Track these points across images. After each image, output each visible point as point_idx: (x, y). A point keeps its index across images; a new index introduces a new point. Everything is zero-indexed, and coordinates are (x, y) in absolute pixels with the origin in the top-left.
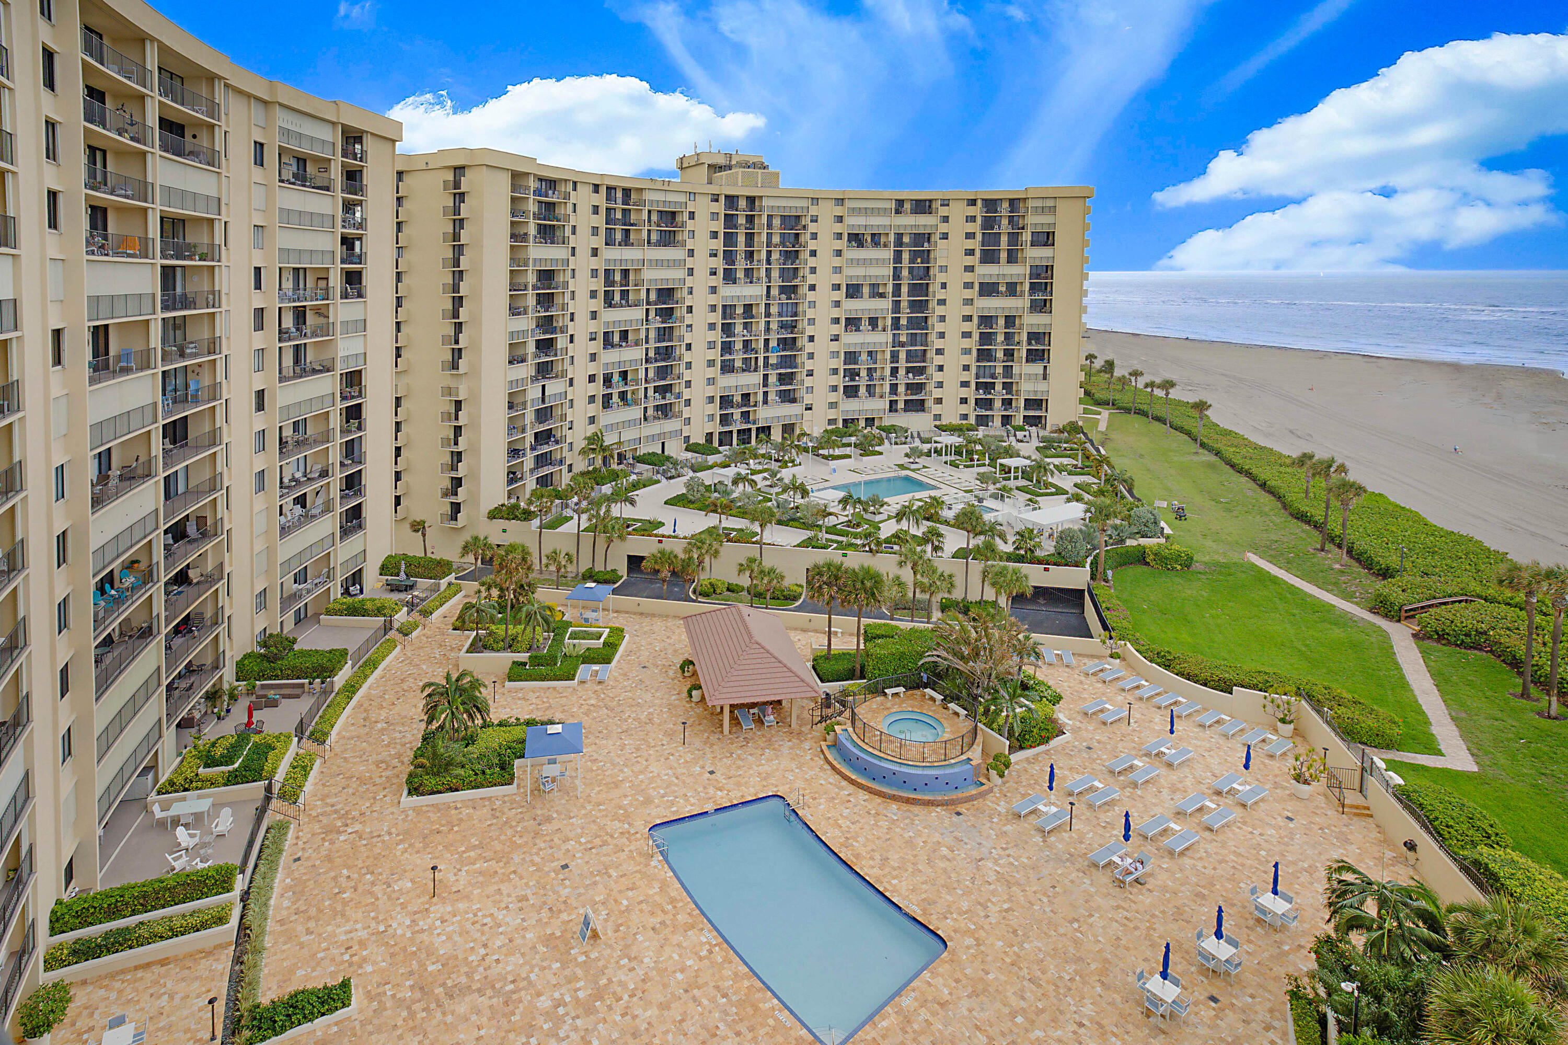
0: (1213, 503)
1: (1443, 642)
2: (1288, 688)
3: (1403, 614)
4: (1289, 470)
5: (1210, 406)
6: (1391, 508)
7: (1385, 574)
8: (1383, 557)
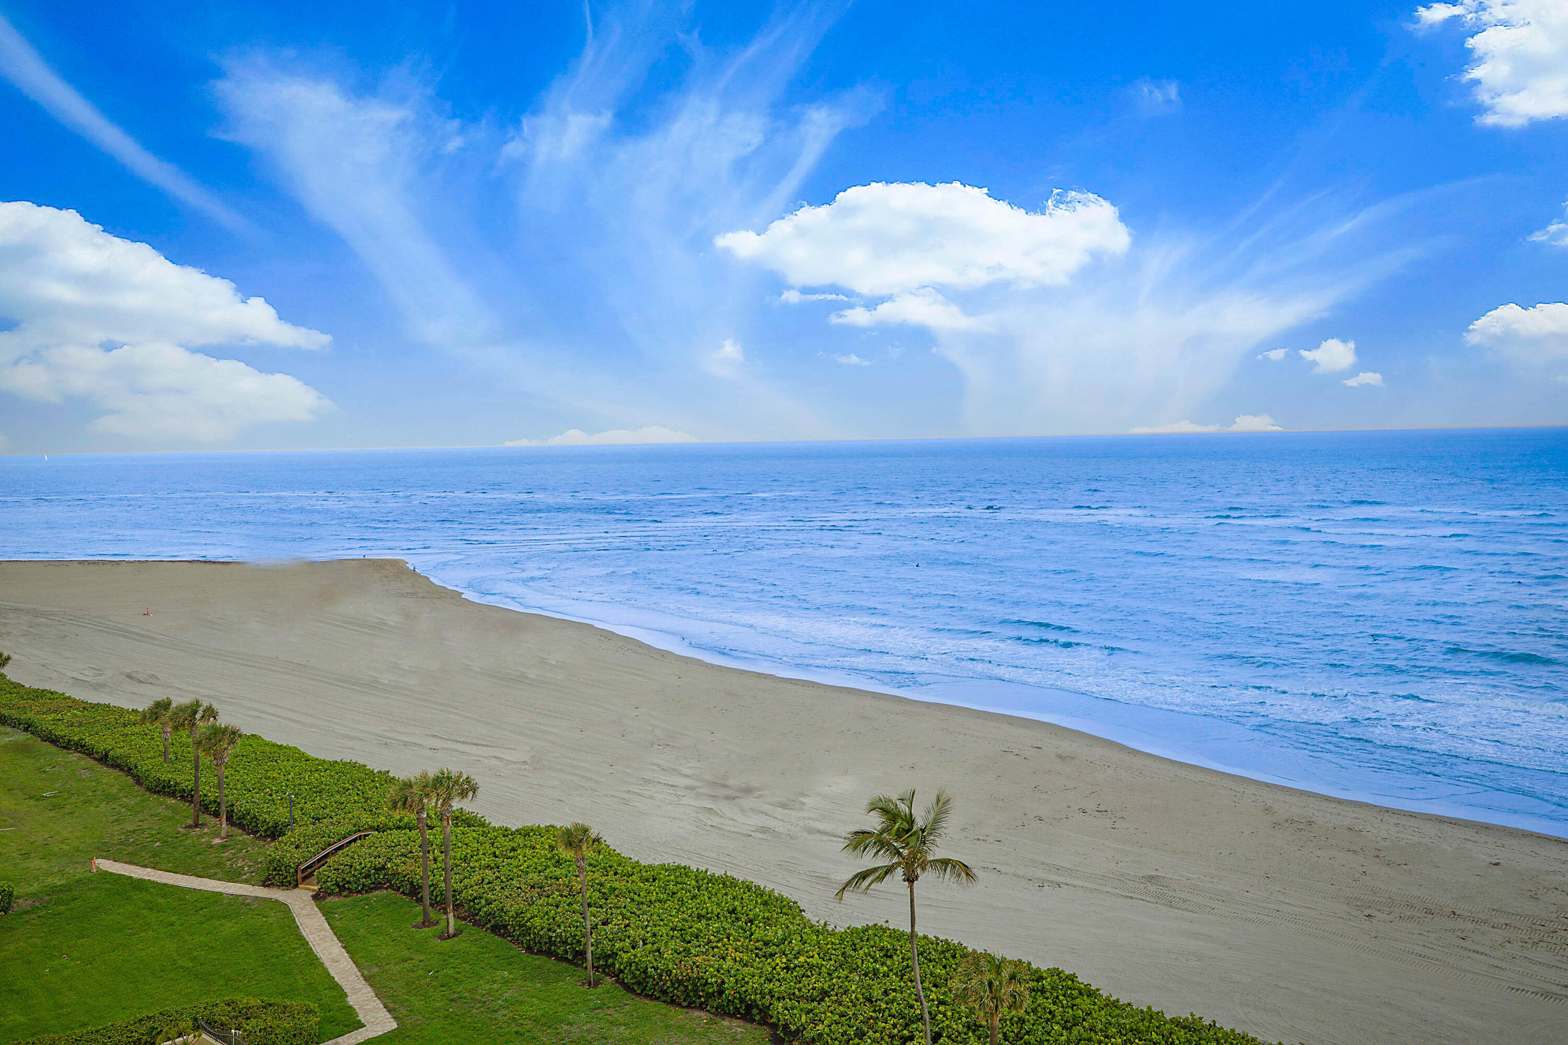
0: (32, 802)
1: (345, 893)
2: (182, 1025)
3: (300, 875)
4: (136, 729)
5: (8, 658)
6: (267, 749)
7: (274, 833)
8: (268, 813)
